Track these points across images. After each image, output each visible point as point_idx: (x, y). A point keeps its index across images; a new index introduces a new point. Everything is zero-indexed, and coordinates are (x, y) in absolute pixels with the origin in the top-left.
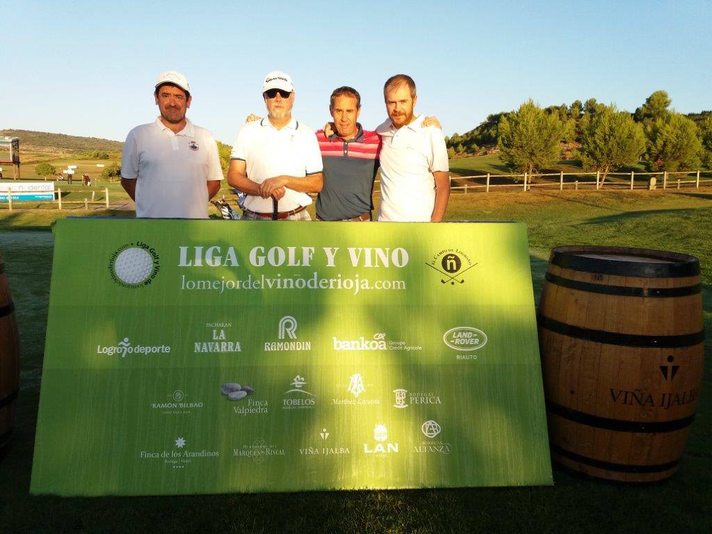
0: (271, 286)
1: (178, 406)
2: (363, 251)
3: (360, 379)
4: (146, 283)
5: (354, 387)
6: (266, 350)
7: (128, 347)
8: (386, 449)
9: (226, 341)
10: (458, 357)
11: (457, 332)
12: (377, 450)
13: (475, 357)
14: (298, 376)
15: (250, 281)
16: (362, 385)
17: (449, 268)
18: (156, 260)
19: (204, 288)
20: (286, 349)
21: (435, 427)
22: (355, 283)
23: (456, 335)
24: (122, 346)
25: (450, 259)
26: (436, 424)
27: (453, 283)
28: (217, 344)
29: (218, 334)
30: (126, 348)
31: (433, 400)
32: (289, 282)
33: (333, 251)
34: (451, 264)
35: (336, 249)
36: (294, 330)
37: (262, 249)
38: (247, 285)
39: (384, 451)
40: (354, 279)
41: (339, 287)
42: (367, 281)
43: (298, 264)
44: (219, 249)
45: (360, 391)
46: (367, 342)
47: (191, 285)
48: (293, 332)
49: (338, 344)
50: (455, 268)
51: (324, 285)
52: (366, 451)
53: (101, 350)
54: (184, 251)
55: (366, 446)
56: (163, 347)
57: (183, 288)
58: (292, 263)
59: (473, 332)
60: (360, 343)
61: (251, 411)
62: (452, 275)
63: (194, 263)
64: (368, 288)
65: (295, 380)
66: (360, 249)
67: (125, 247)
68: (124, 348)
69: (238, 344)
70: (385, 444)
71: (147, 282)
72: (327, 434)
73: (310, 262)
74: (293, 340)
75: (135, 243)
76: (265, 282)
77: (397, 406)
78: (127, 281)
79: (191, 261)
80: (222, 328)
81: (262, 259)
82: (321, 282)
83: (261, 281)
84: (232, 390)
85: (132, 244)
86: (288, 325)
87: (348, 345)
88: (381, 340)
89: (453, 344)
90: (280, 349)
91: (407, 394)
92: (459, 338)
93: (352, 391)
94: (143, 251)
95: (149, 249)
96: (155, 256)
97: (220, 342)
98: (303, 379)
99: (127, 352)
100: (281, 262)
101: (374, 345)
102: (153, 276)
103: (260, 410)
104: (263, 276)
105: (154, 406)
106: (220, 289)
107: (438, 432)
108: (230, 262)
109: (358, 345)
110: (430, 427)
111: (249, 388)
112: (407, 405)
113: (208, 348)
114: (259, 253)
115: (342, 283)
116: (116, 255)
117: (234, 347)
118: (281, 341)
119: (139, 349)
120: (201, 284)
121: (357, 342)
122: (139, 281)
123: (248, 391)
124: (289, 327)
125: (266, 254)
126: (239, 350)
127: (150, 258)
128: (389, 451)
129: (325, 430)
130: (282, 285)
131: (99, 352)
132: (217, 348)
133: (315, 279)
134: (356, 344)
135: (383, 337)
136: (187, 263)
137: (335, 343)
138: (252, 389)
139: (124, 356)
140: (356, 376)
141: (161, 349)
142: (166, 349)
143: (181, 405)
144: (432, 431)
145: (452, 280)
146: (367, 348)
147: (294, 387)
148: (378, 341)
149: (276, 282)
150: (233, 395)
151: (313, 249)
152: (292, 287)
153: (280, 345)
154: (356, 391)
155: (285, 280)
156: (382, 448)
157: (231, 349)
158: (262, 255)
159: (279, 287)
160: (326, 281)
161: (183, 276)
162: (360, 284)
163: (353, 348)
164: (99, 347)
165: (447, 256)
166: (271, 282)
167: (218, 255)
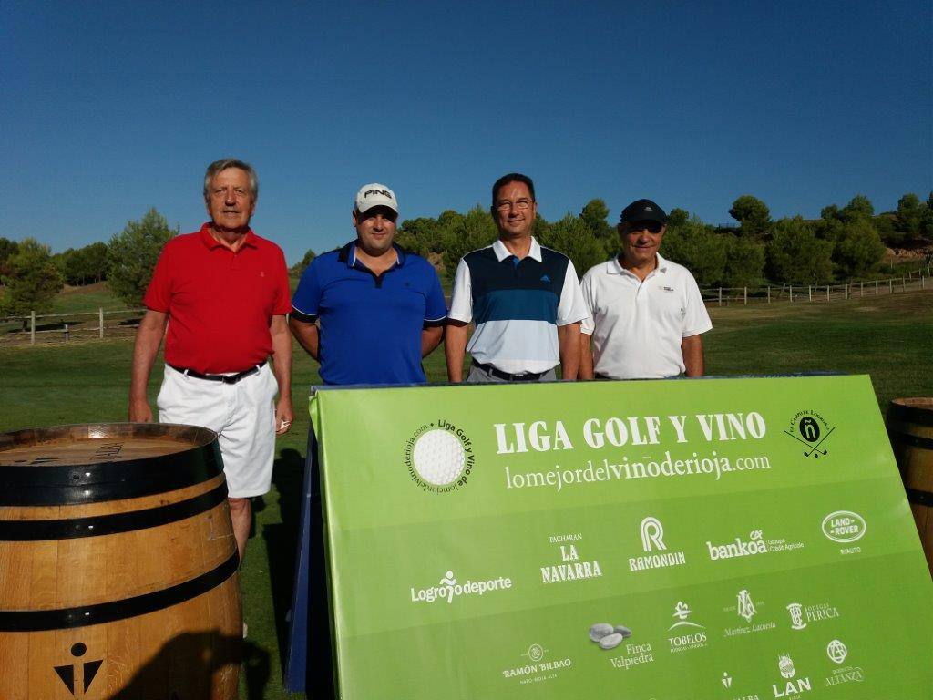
0: (618, 475)
1: (539, 668)
2: (714, 419)
3: (748, 596)
4: (460, 483)
5: (744, 610)
6: (632, 570)
7: (454, 586)
8: (797, 688)
9: (580, 562)
10: (842, 552)
11: (834, 519)
12: (788, 692)
13: (859, 550)
14: (680, 603)
15: (591, 470)
16: (751, 605)
17: (808, 436)
18: (468, 447)
19: (536, 484)
20: (656, 566)
21: (840, 648)
22: (713, 463)
23: (834, 523)
24: (445, 585)
25: (807, 424)
26: (841, 644)
27: (816, 456)
28: (569, 566)
29: (568, 552)
30: (451, 588)
31: (831, 613)
32: (639, 468)
33: (680, 420)
34: (810, 430)
35: (684, 417)
36: (661, 536)
37: (597, 421)
38: (588, 475)
39: (796, 692)
40: (712, 458)
41: (699, 471)
42: (726, 460)
43: (645, 442)
44: (544, 424)
45: (751, 614)
46: (745, 544)
47: (519, 482)
48: (660, 540)
49: (714, 551)
50: (814, 436)
51: (681, 469)
52: (777, 695)
53: (416, 596)
54: (500, 429)
55: (775, 687)
56: (501, 580)
57: (510, 486)
58: (637, 441)
59: (851, 517)
60: (737, 545)
61: (634, 661)
62: (814, 444)
63: (516, 448)
64: (730, 470)
65: (677, 608)
66: (711, 416)
67: (423, 429)
68: (447, 587)
69: (595, 563)
70: (794, 681)
71: (462, 481)
72: (730, 680)
73: (658, 437)
74: (663, 552)
75: (436, 424)
76: (610, 469)
77: (796, 628)
78: (433, 482)
79: (512, 444)
80: (571, 543)
81: (599, 436)
82: (676, 466)
83: (604, 468)
84: (603, 634)
85: (432, 425)
86: (652, 531)
87: (725, 552)
88: (759, 539)
89: (833, 535)
90: (649, 566)
91: (802, 609)
92: (839, 527)
93: (744, 615)
94: (449, 434)
95: (456, 430)
96: (467, 442)
97: (572, 563)
98: (686, 606)
99: (454, 593)
100: (624, 440)
101: (753, 548)
102: (468, 472)
103: (644, 659)
104: (605, 461)
105: (506, 674)
106: (557, 484)
107: (845, 654)
108: (561, 444)
109: (736, 551)
110: (836, 649)
111: (622, 628)
112: (805, 625)
113: (560, 577)
114: (594, 429)
115: (700, 464)
116: (412, 442)
117: (592, 571)
118: (648, 554)
119: (471, 588)
120: (532, 478)
121: (734, 546)
122: (450, 480)
123: (624, 634)
124: (653, 534)
125: (602, 429)
126: (600, 574)
127: (459, 444)
128: (801, 690)
129: (725, 674)
130: (632, 474)
131: (414, 599)
132: (571, 573)
133: (669, 462)
134: (733, 549)
135: (760, 536)
136: (508, 448)
137: (711, 549)
138: (628, 630)
139: (450, 601)
140: (743, 593)
141: (499, 584)
142: (506, 583)
143: (543, 667)
144: (837, 655)
145: (815, 452)
146: (747, 553)
147: (678, 619)
148: (756, 541)
149: (624, 469)
150: (606, 642)
151: (657, 418)
152: (644, 475)
153: (648, 560)
154: (748, 615)
155: (635, 466)
156: (792, 686)
157: (588, 574)
158: (599, 431)
159: (629, 476)
160: (682, 465)
161: (507, 468)
162: (720, 465)
163: (731, 555)
164: (412, 589)
165: (804, 419)
166: (618, 469)
167: (545, 434)
